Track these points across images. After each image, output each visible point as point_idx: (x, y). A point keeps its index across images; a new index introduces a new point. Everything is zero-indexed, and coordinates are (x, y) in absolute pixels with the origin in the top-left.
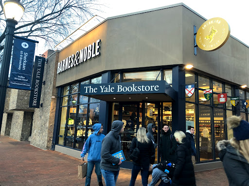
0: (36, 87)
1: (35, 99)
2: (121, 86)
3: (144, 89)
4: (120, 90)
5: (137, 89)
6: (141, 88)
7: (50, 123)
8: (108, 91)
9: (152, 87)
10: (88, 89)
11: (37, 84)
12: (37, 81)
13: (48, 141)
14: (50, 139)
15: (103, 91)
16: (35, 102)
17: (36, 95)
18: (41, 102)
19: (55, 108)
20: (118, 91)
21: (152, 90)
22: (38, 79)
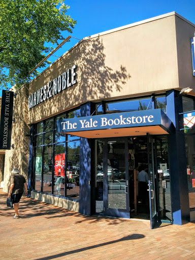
0: (5, 126)
1: (5, 139)
2: (106, 119)
3: (135, 121)
4: (104, 123)
5: (125, 121)
6: (131, 120)
8: (90, 125)
9: (144, 117)
10: (66, 125)
11: (6, 122)
12: (6, 119)
15: (84, 126)
16: (5, 143)
17: (6, 134)
19: (28, 149)
21: (144, 122)
22: (7, 117)
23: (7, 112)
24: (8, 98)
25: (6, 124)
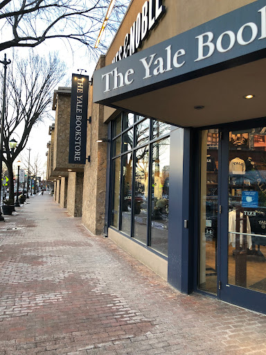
0: (78, 129)
1: (78, 148)
2: (210, 35)
4: (206, 49)
7: (98, 189)
8: (165, 66)
11: (79, 123)
12: (79, 118)
13: (98, 221)
14: (100, 217)
15: (151, 72)
16: (77, 153)
17: (78, 141)
18: (88, 154)
19: (106, 161)
20: (201, 57)
23: (79, 108)
24: (80, 86)
25: (78, 126)
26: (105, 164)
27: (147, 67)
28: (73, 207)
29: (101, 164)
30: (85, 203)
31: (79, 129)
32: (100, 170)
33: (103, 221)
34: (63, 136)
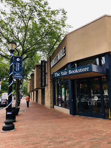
1: (43, 82)
3: (82, 71)
5: (78, 71)
6: (80, 70)
7: (50, 94)
8: (65, 74)
9: (85, 69)
10: (56, 74)
13: (51, 104)
16: (43, 84)
17: (43, 80)
18: (46, 84)
20: (69, 73)
21: (85, 71)
22: (43, 72)
23: (43, 70)
24: (43, 64)
25: (43, 75)
26: (52, 87)
27: (62, 74)
28: (41, 101)
29: (51, 87)
30: (46, 99)
31: (43, 76)
32: (51, 88)
33: (52, 104)
34: (38, 78)
